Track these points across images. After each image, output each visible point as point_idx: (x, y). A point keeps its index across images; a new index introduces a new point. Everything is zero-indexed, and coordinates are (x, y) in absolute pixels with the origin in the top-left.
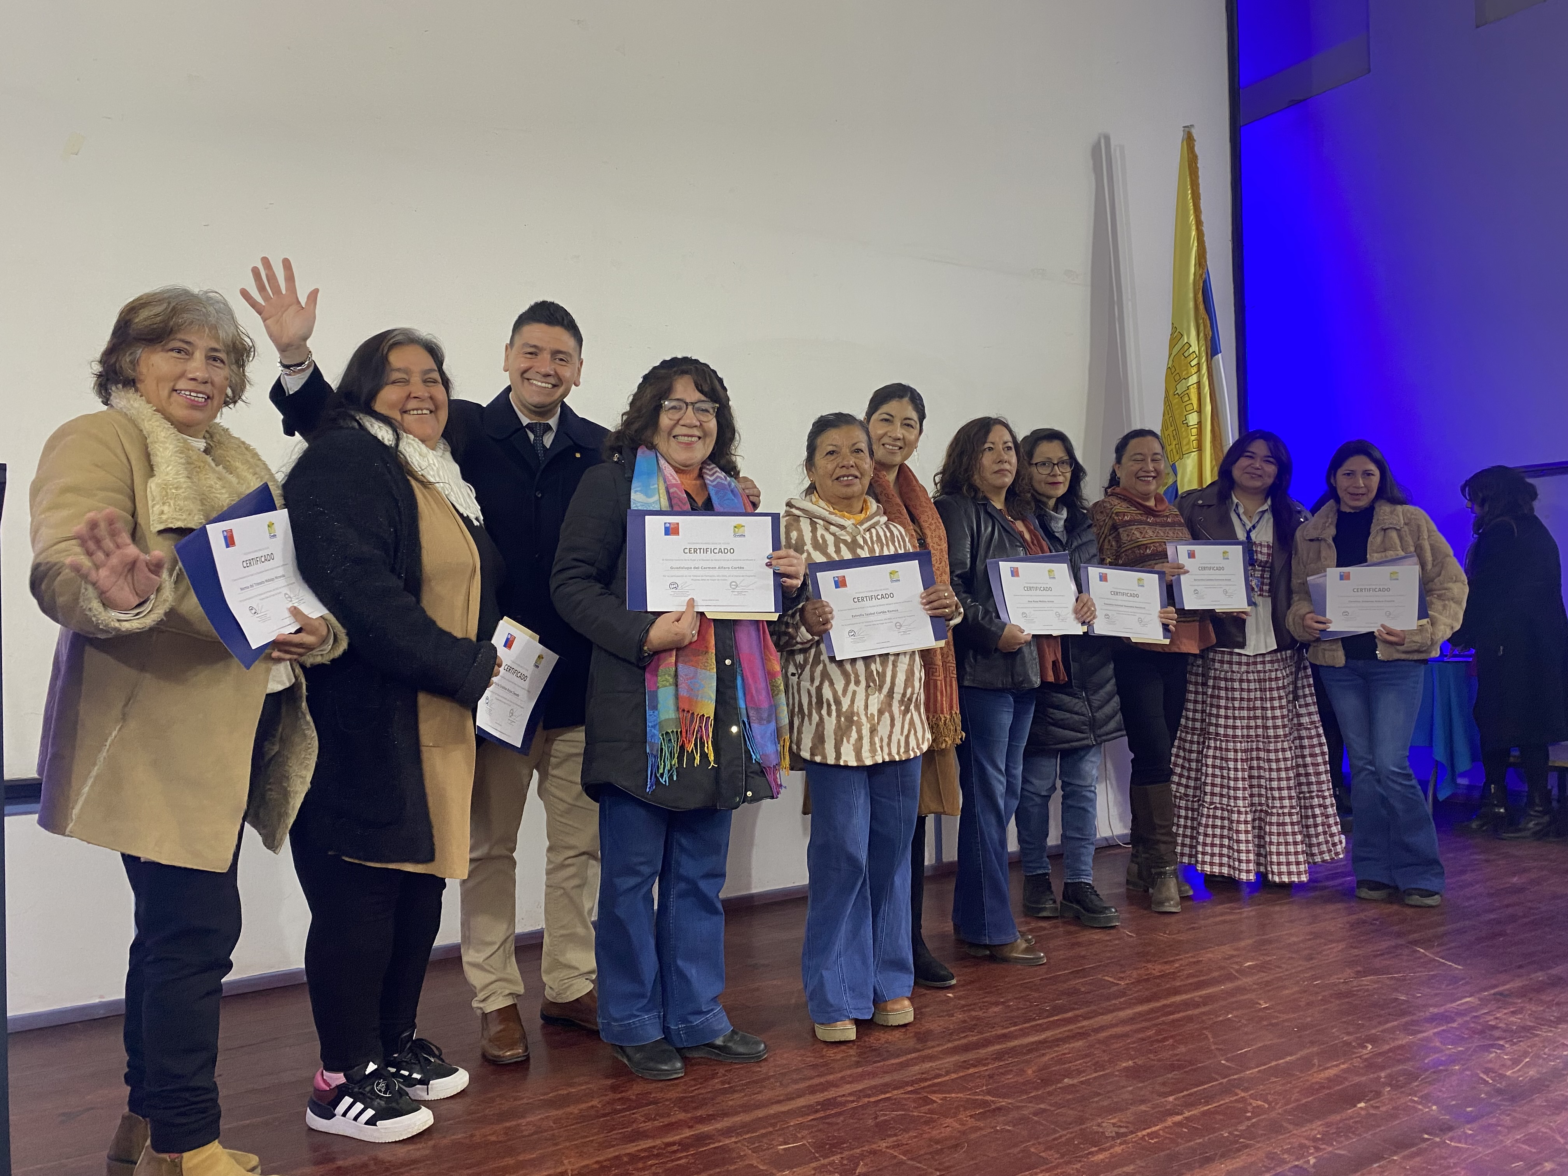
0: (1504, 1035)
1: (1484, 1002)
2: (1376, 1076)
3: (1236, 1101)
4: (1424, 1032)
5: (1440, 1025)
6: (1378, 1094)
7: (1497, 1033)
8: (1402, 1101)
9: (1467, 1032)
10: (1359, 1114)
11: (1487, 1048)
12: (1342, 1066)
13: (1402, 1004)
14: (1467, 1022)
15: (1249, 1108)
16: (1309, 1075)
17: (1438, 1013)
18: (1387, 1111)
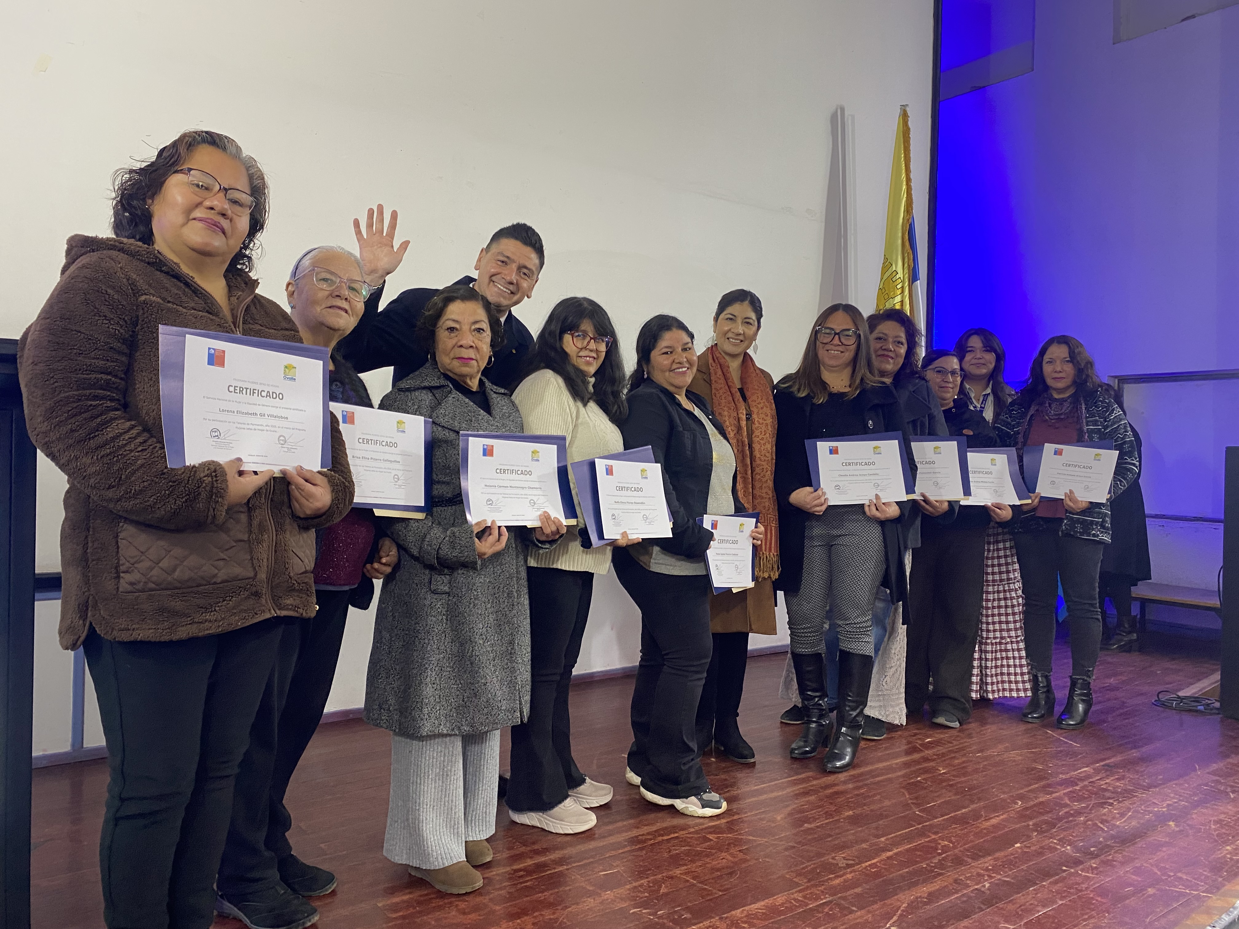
0: (1113, 795)
1: (1097, 771)
2: (1025, 824)
3: (929, 842)
4: (1056, 792)
5: (1067, 787)
6: (1029, 837)
7: (1108, 794)
8: (1047, 842)
9: (1087, 793)
10: (1017, 852)
11: (1102, 805)
12: (1002, 817)
13: (1039, 772)
14: (1086, 786)
15: (940, 847)
16: (980, 823)
17: (1066, 779)
18: (1035, 850)
